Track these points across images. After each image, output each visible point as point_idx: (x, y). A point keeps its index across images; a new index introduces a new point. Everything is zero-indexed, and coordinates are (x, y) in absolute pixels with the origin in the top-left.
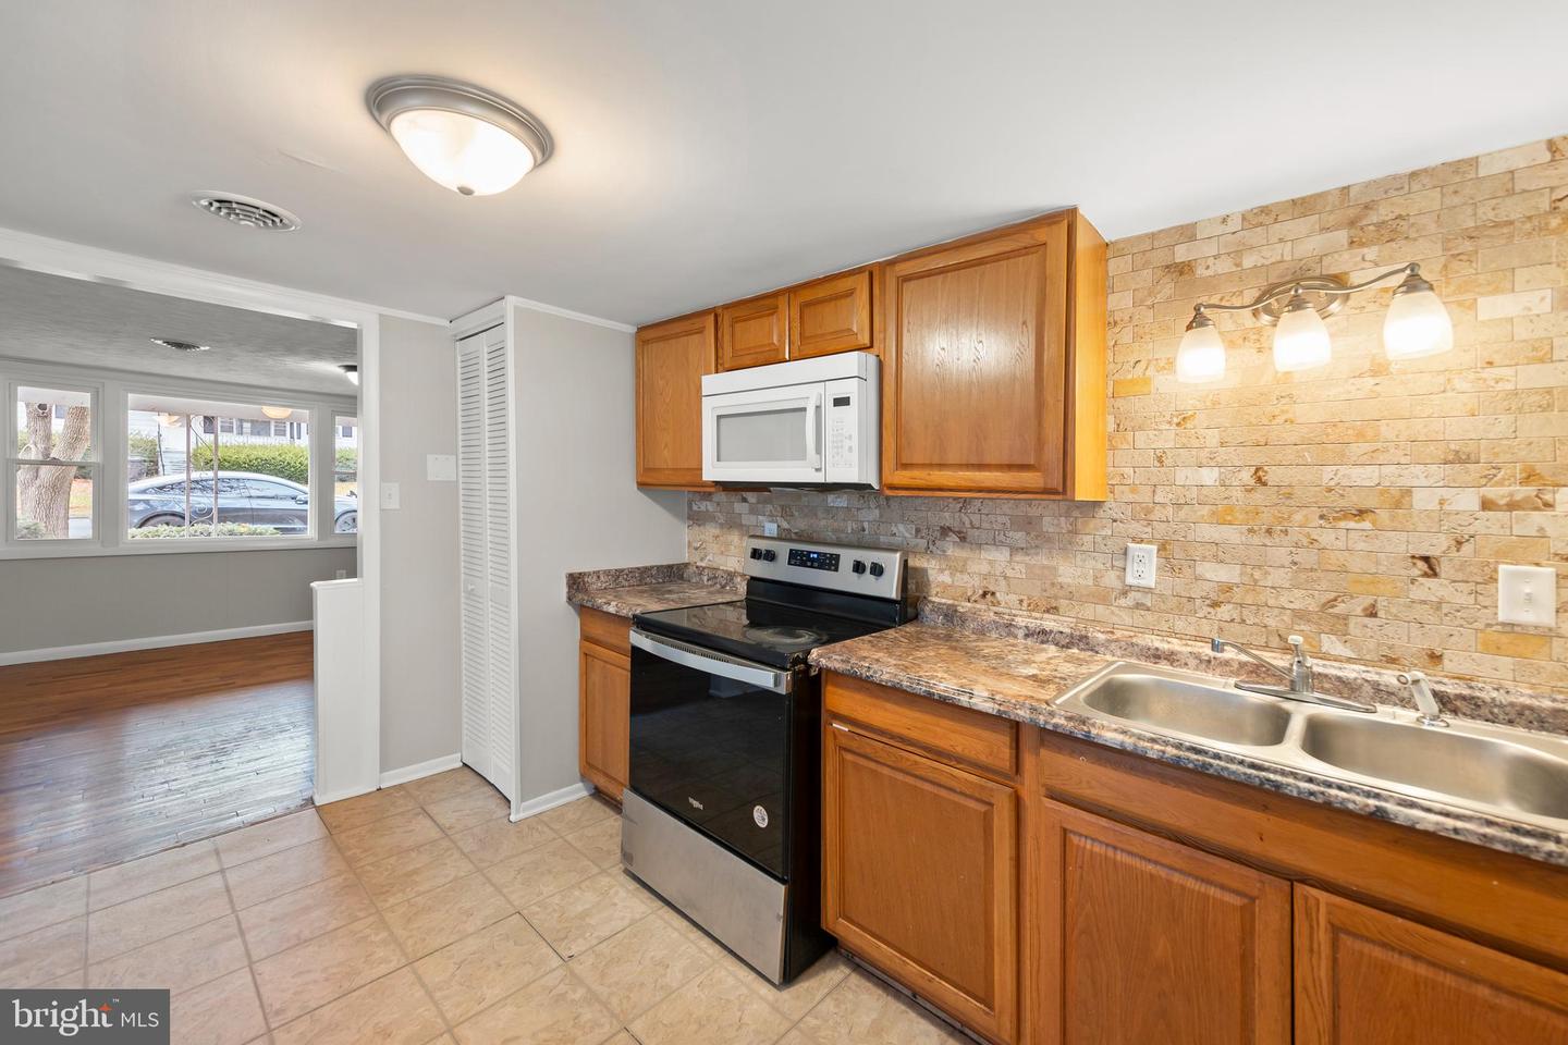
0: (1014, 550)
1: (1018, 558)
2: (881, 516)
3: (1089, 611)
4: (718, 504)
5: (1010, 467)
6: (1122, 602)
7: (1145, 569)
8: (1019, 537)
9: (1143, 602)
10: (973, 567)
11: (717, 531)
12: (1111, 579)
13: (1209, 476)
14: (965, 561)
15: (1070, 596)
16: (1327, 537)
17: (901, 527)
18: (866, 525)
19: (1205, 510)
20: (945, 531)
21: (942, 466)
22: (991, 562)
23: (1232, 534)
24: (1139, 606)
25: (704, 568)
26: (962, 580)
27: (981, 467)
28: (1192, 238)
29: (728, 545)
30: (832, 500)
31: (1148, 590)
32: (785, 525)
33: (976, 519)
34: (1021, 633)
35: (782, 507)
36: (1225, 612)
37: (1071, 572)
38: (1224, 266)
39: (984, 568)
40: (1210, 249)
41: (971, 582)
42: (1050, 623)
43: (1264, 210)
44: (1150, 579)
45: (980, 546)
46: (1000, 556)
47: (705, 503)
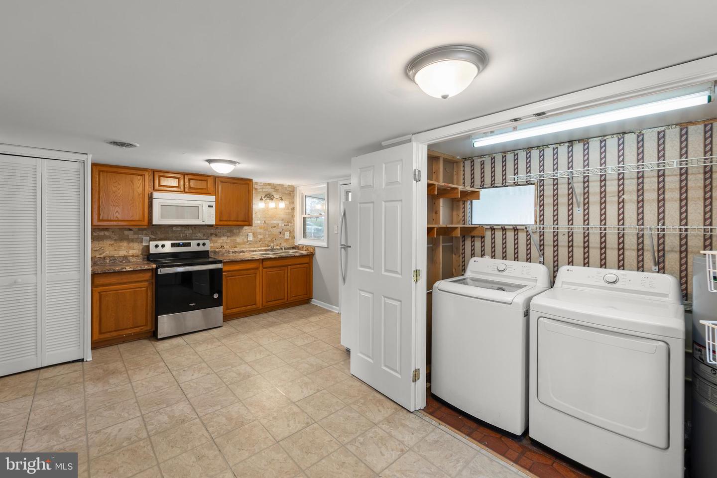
0: (228, 237)
1: (229, 238)
2: (193, 232)
3: (242, 246)
4: (113, 232)
5: (243, 221)
6: (248, 244)
7: (251, 238)
8: (229, 234)
9: (250, 243)
10: (218, 242)
11: (113, 242)
12: (245, 240)
13: (259, 222)
14: (217, 240)
15: (239, 244)
16: (272, 230)
17: (199, 234)
18: (188, 235)
19: (258, 227)
20: (212, 234)
21: (229, 221)
22: (223, 240)
23: (262, 231)
24: (250, 244)
25: (104, 258)
26: (215, 245)
27: (237, 221)
28: (257, 184)
29: (119, 247)
30: (174, 228)
31: (251, 241)
32: (153, 237)
33: (219, 231)
34: (231, 253)
35: (152, 232)
36: (261, 243)
37: (239, 240)
38: (261, 190)
39: (222, 241)
40: (259, 187)
41: (218, 245)
42: (236, 250)
43: (265, 183)
44: (252, 240)
45: (220, 237)
46: (225, 238)
47: (103, 232)
